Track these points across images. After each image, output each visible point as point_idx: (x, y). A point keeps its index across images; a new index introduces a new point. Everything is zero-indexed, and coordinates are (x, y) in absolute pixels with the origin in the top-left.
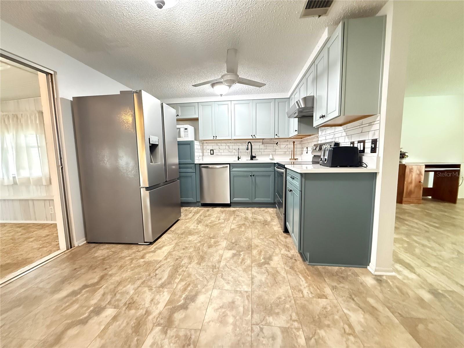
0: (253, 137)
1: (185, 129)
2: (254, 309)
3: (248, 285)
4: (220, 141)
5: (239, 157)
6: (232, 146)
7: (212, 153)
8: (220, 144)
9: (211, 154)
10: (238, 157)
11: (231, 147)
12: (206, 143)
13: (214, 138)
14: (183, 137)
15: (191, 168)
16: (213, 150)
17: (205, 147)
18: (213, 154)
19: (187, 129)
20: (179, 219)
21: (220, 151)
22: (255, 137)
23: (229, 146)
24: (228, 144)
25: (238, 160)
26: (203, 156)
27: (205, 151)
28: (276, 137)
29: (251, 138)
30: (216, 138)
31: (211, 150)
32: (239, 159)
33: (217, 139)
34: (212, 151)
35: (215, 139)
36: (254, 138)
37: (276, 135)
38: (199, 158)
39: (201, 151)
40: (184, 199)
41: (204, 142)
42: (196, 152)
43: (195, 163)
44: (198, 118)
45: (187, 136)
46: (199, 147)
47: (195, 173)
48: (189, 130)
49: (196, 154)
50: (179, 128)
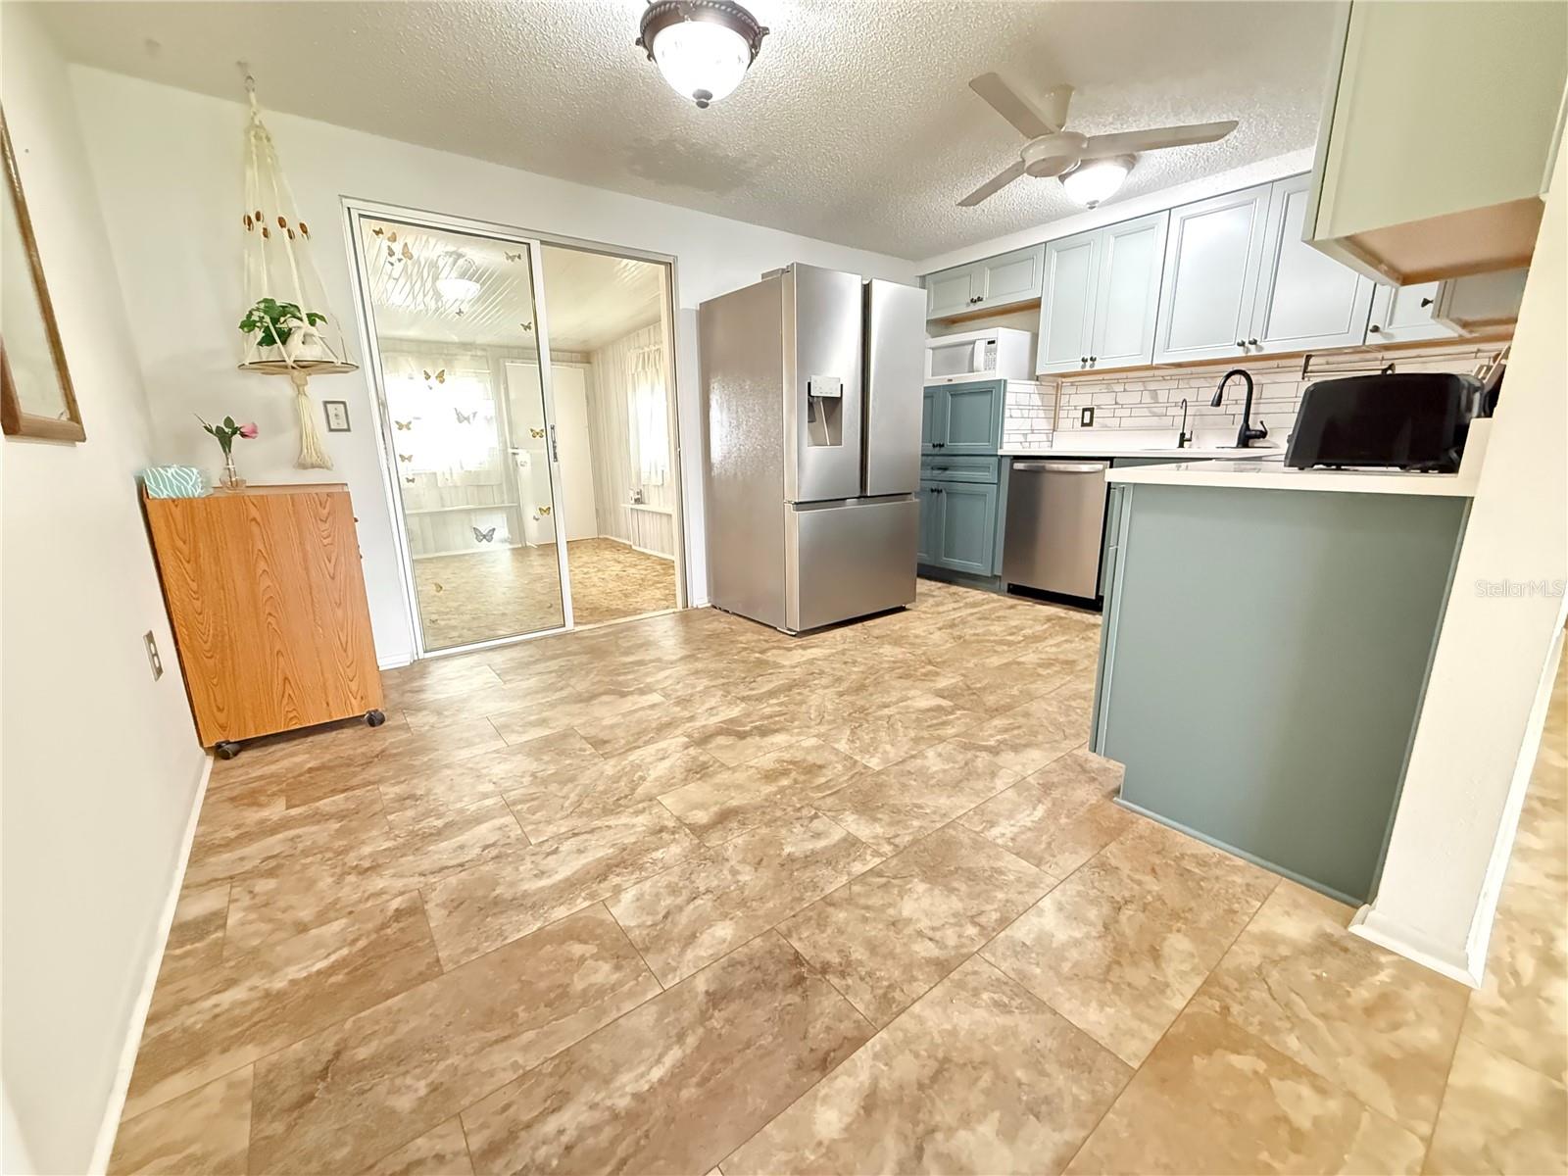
0: (1248, 350)
1: (989, 343)
2: (842, 792)
3: (885, 760)
4: (1124, 375)
5: (1187, 436)
6: (1170, 393)
7: (1087, 420)
8: (1119, 388)
9: (1083, 425)
10: (1183, 435)
11: (1162, 396)
12: (1072, 384)
13: (1083, 367)
14: (982, 368)
15: (986, 468)
16: (1091, 410)
17: (1064, 400)
18: (1090, 424)
19: (993, 342)
20: (907, 606)
21: (1119, 413)
22: (1261, 349)
23: (1154, 393)
24: (1152, 386)
25: (1181, 445)
26: (1054, 430)
27: (1063, 414)
28: (1374, 339)
29: (1240, 352)
30: (1092, 366)
31: (1084, 410)
32: (1186, 444)
33: (1096, 368)
34: (1087, 414)
35: (1087, 368)
36: (1253, 351)
37: (1376, 329)
38: (1025, 435)
39: (1042, 414)
40: (957, 563)
41: (1064, 380)
42: (1011, 417)
43: (1000, 452)
44: (1040, 298)
45: (990, 364)
46: (1036, 400)
47: (998, 484)
48: (999, 344)
49: (1008, 424)
50: (974, 342)
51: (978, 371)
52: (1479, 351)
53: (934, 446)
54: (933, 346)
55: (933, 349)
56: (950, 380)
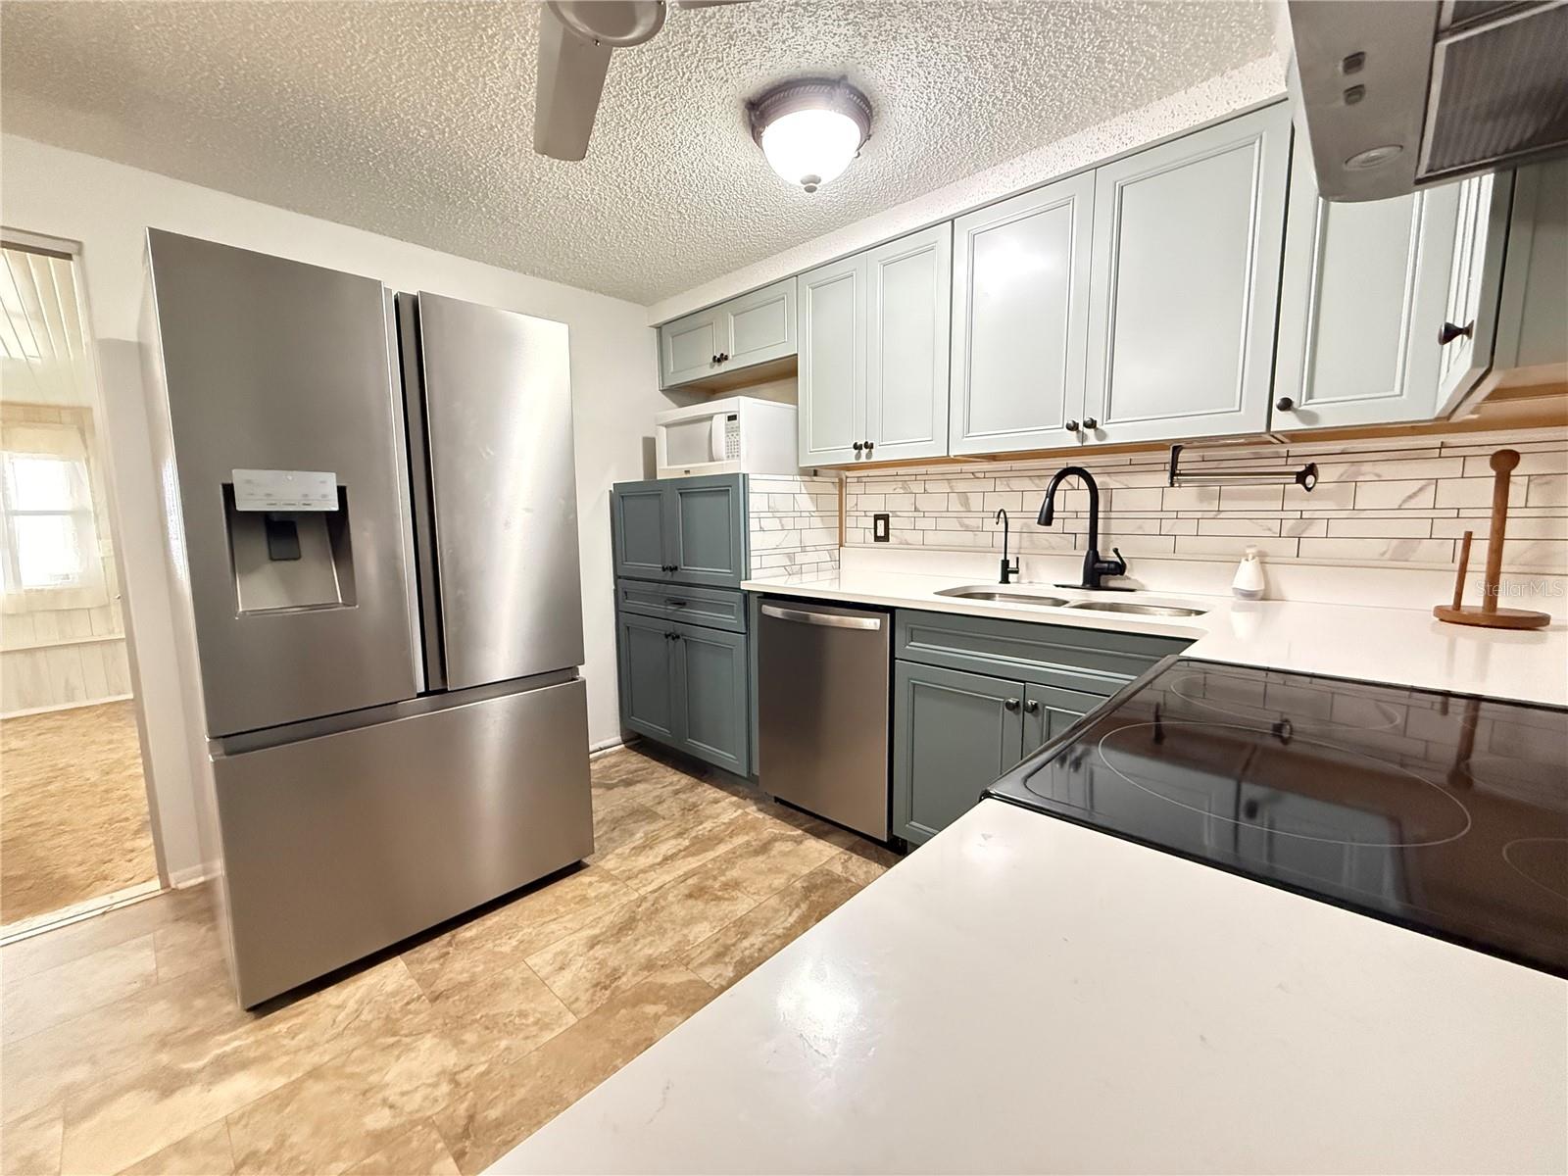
0: (1083, 437)
1: (730, 418)
4: (922, 469)
5: (1012, 565)
6: (987, 497)
7: (881, 532)
8: (917, 487)
9: (877, 538)
10: (1005, 563)
11: (976, 502)
12: (859, 479)
13: (858, 456)
14: (724, 455)
16: (886, 518)
17: (850, 502)
18: (886, 538)
19: (735, 418)
21: (921, 524)
22: (1101, 435)
23: (964, 497)
24: (961, 486)
25: (1005, 580)
26: (841, 545)
27: (850, 522)
29: (1071, 440)
30: (869, 456)
31: (877, 518)
32: (1012, 577)
33: (874, 459)
34: (881, 523)
35: (863, 459)
36: (1092, 439)
37: (1286, 405)
38: (791, 556)
39: (817, 522)
40: (706, 750)
41: (848, 474)
42: (762, 530)
43: (745, 586)
44: (797, 355)
45: (733, 450)
46: (805, 503)
47: (747, 634)
48: (742, 419)
49: (756, 541)
50: (710, 418)
51: (720, 460)
52: (1443, 446)
53: (664, 569)
54: (669, 420)
55: (667, 426)
56: (687, 472)
